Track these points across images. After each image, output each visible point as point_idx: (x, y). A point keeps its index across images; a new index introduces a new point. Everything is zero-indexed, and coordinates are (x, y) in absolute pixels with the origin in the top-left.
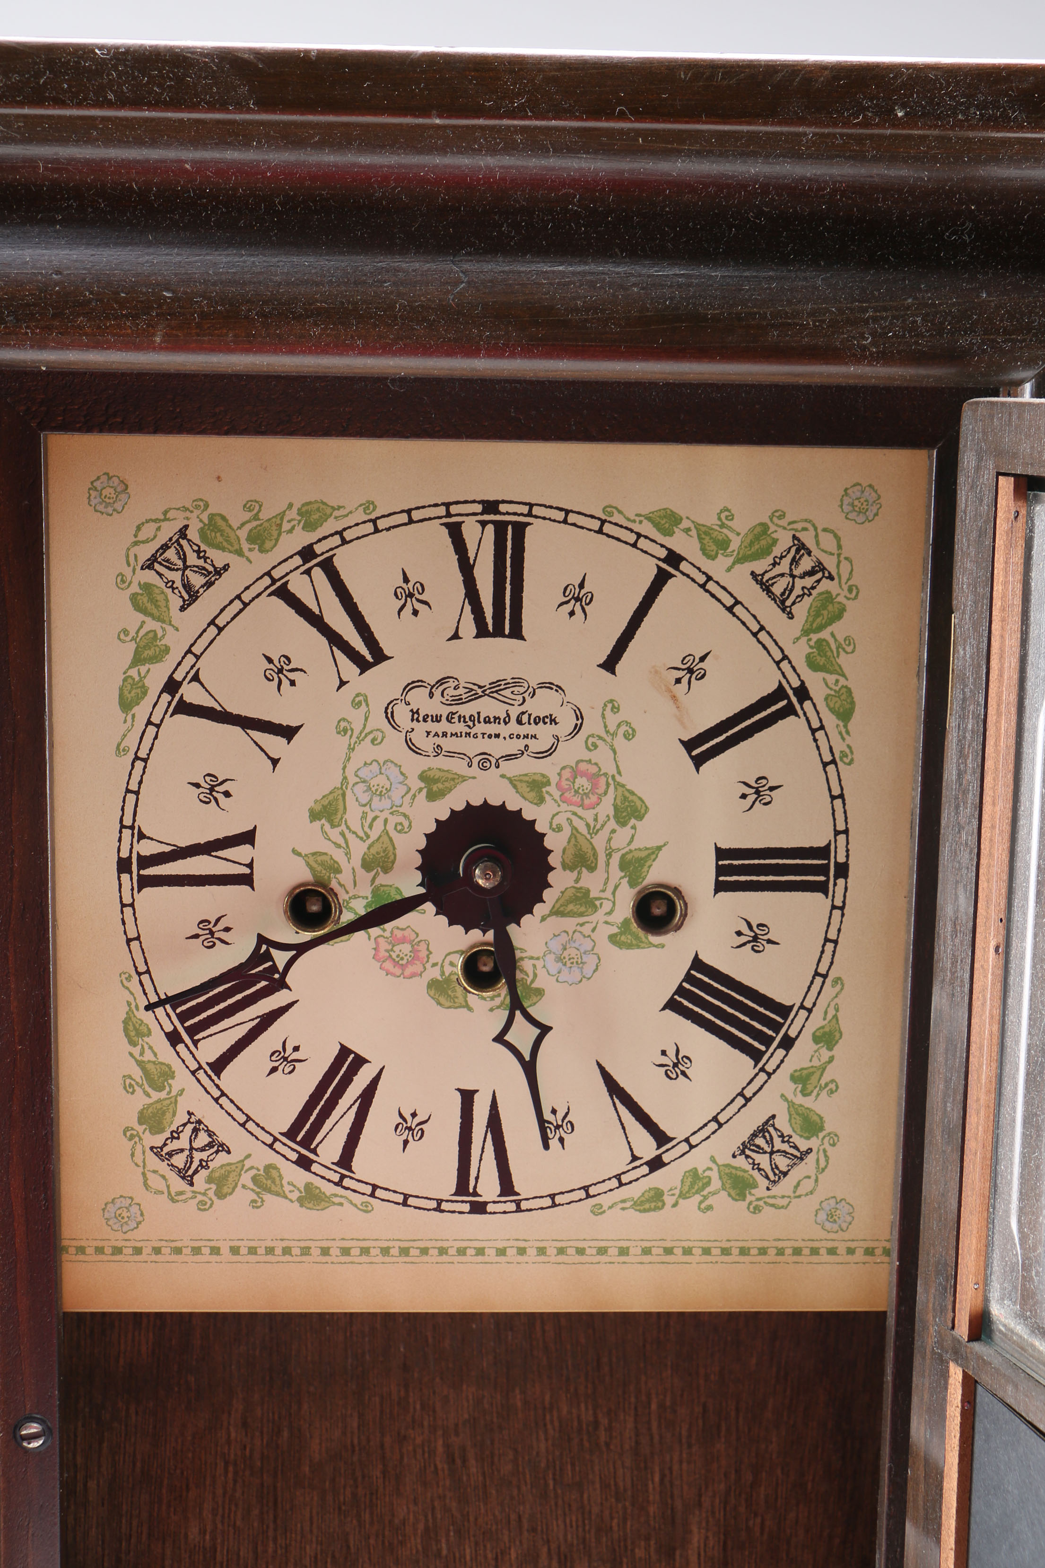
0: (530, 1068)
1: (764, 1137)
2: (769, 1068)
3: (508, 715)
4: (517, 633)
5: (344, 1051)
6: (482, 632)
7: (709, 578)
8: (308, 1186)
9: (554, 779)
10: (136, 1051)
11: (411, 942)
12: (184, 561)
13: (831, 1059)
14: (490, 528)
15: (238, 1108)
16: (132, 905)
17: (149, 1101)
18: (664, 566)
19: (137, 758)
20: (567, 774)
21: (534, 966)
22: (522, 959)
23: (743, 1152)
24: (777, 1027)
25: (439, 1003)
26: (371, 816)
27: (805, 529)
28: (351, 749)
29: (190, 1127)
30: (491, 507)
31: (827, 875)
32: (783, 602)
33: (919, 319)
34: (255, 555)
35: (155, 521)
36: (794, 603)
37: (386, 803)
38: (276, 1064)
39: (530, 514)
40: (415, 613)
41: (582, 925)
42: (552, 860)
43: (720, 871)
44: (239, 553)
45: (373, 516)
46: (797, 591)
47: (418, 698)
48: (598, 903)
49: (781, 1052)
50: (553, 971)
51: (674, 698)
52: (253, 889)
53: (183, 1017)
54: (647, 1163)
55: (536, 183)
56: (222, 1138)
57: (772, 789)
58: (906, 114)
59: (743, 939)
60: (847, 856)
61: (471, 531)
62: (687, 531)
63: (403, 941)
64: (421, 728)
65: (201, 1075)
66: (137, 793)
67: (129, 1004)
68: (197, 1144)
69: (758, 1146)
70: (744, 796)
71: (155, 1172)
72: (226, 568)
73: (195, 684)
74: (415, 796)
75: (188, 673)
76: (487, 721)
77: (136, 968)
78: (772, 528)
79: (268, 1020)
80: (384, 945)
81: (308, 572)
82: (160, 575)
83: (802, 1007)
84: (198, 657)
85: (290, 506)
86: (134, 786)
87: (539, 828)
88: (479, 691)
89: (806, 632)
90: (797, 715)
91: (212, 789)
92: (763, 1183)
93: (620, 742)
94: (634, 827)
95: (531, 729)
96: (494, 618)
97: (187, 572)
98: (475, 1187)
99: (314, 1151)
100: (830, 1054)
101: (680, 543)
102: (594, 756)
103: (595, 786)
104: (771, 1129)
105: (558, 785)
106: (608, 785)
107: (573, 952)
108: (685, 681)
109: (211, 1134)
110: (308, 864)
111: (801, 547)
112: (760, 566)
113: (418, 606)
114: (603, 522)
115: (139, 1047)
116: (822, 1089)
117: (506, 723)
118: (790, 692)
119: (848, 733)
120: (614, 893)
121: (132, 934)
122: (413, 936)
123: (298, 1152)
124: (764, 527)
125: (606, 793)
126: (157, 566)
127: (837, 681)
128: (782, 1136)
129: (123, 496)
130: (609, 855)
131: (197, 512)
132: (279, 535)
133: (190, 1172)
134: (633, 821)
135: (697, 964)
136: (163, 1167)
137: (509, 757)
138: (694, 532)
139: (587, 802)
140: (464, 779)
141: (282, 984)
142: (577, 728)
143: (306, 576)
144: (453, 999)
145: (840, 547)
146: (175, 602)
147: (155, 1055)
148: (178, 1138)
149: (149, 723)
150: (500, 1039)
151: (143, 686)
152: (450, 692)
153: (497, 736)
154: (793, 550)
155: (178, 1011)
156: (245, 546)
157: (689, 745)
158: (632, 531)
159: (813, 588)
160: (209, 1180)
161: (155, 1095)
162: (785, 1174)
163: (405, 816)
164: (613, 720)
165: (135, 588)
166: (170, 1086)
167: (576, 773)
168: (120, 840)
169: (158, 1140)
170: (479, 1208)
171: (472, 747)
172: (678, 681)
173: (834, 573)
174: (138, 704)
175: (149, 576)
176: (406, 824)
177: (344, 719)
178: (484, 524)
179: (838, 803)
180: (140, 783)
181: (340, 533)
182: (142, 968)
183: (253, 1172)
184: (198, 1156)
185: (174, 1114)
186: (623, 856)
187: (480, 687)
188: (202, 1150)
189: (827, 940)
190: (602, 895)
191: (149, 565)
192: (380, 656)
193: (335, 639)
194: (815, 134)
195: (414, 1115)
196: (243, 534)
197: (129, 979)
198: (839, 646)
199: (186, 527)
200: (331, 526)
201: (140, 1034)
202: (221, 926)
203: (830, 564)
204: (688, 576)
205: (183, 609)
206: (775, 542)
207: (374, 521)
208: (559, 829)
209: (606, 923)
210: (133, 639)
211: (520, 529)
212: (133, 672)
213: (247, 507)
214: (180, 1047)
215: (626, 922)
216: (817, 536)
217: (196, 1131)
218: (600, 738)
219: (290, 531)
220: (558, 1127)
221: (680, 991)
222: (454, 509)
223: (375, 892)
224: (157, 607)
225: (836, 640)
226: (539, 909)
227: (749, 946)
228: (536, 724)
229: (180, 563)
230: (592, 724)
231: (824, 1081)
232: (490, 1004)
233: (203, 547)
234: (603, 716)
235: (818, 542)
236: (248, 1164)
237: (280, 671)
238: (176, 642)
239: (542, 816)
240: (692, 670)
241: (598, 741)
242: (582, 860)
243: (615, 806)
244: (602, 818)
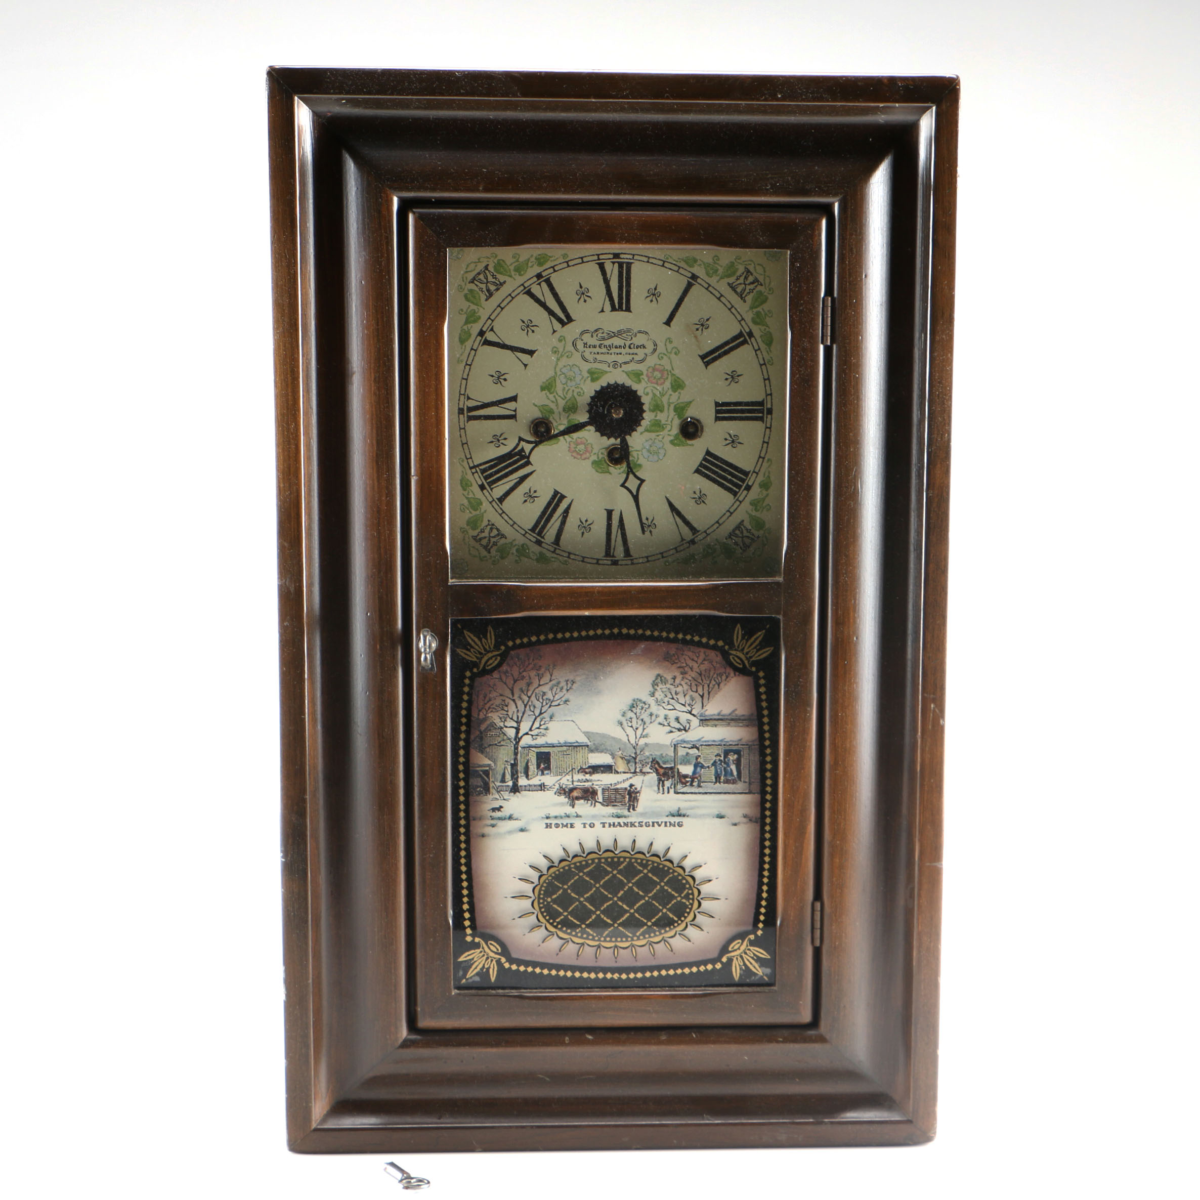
0: (636, 498)
1: (739, 530)
2: (741, 499)
3: (625, 345)
4: (628, 309)
5: (556, 493)
6: (613, 309)
7: (710, 285)
8: (541, 553)
9: (645, 373)
10: (466, 493)
11: (584, 444)
12: (487, 279)
13: (767, 495)
14: (616, 265)
15: (510, 518)
16: (464, 428)
17: (471, 515)
18: (690, 280)
19: (467, 364)
20: (650, 370)
21: (638, 455)
22: (632, 451)
23: (730, 537)
24: (743, 481)
25: (597, 471)
26: (567, 389)
27: (750, 264)
28: (558, 359)
29: (489, 527)
30: (616, 256)
31: (763, 413)
32: (741, 295)
33: (790, 178)
34: (517, 277)
35: (475, 262)
36: (746, 296)
37: (573, 383)
38: (526, 498)
39: (633, 259)
40: (585, 301)
41: (658, 436)
42: (645, 407)
43: (717, 412)
44: (511, 276)
45: (567, 260)
46: (747, 291)
47: (587, 337)
48: (665, 426)
49: (745, 492)
50: (646, 456)
51: (696, 337)
52: (516, 421)
53: (486, 478)
54: (688, 542)
55: (633, 123)
56: (503, 531)
57: (738, 376)
58: (782, 96)
59: (728, 442)
60: (772, 405)
61: (608, 266)
62: (700, 267)
63: (582, 443)
64: (588, 350)
65: (494, 503)
66: (467, 379)
67: (463, 472)
68: (492, 535)
69: (737, 534)
70: (727, 379)
71: (473, 547)
72: (505, 282)
73: (492, 332)
74: (585, 381)
75: (488, 328)
76: (616, 347)
77: (466, 456)
78: (736, 264)
79: (523, 479)
80: (573, 446)
81: (539, 284)
82: (477, 285)
83: (754, 472)
84: (493, 321)
85: (532, 256)
86: (465, 377)
87: (639, 393)
88: (613, 335)
89: (751, 308)
90: (748, 344)
91: (499, 378)
92: (740, 551)
93: (673, 356)
94: (680, 393)
95: (635, 351)
96: (619, 303)
97: (489, 284)
98: (613, 553)
99: (543, 538)
100: (767, 493)
101: (697, 270)
102: (662, 362)
103: (662, 376)
104: (742, 527)
105: (647, 376)
106: (668, 375)
107: (655, 449)
108: (700, 329)
109: (498, 530)
110: (540, 410)
111: (748, 271)
112: (732, 280)
113: (586, 298)
114: (664, 262)
115: (467, 491)
116: (764, 508)
117: (624, 348)
118: (745, 334)
119: (770, 351)
120: (671, 422)
121: (464, 441)
122: (585, 441)
123: (536, 538)
124: (732, 263)
125: (667, 378)
126: (475, 282)
127: (765, 329)
128: (747, 530)
129: (462, 253)
130: (669, 406)
131: (492, 259)
132: (527, 268)
133: (489, 547)
134: (679, 390)
135: (708, 453)
136: (477, 545)
137: (625, 363)
138: (703, 266)
139: (659, 382)
140: (606, 372)
141: (528, 463)
142: (655, 350)
143: (539, 286)
144: (603, 469)
145: (765, 272)
146: (483, 297)
147: (474, 495)
148: (484, 532)
149: (472, 349)
150: (623, 485)
151: (470, 333)
152: (600, 335)
153: (621, 354)
154: (745, 274)
155: (484, 475)
156: (513, 273)
157: (703, 357)
158: (676, 265)
159: (754, 289)
160: (498, 551)
161: (474, 513)
162: (749, 547)
163: (581, 388)
164: (670, 346)
165: (466, 291)
166: (480, 508)
167: (654, 369)
168: (459, 400)
169: (475, 533)
170: (615, 563)
171: (610, 358)
172: (697, 329)
173: (763, 283)
174: (467, 341)
175: (472, 286)
176: (582, 392)
177: (556, 347)
178: (614, 263)
179: (767, 382)
180: (468, 375)
181: (553, 267)
182: (468, 456)
183: (517, 547)
184: (493, 540)
185: (482, 521)
186: (675, 406)
187: (613, 333)
188: (494, 537)
189: (764, 442)
190: (667, 423)
191: (472, 282)
192: (570, 319)
193: (551, 313)
194: (745, 104)
195: (586, 521)
196: (512, 268)
197: (463, 461)
198: (766, 314)
199: (488, 265)
200: (549, 264)
201: (468, 485)
202: (503, 437)
203: (761, 279)
204: (700, 284)
205: (486, 300)
206: (737, 270)
207: (567, 262)
208: (647, 394)
209: (669, 435)
210: (465, 313)
211: (629, 265)
212: (466, 327)
213: (514, 257)
214: (485, 491)
215: (677, 435)
216: (755, 267)
217: (491, 529)
218: (664, 354)
219: (532, 267)
220: (649, 526)
221: (701, 465)
222: (601, 257)
223: (569, 422)
224: (476, 299)
225: (764, 311)
226: (639, 429)
227: (730, 445)
228: (637, 348)
229: (485, 281)
230: (661, 348)
231: (764, 505)
232: (619, 471)
233: (495, 274)
234: (666, 345)
235: (755, 270)
236: (514, 544)
237: (528, 326)
238: (484, 314)
239: (640, 388)
240: (703, 325)
241: (662, 355)
242: (657, 408)
243: (671, 384)
244: (665, 389)
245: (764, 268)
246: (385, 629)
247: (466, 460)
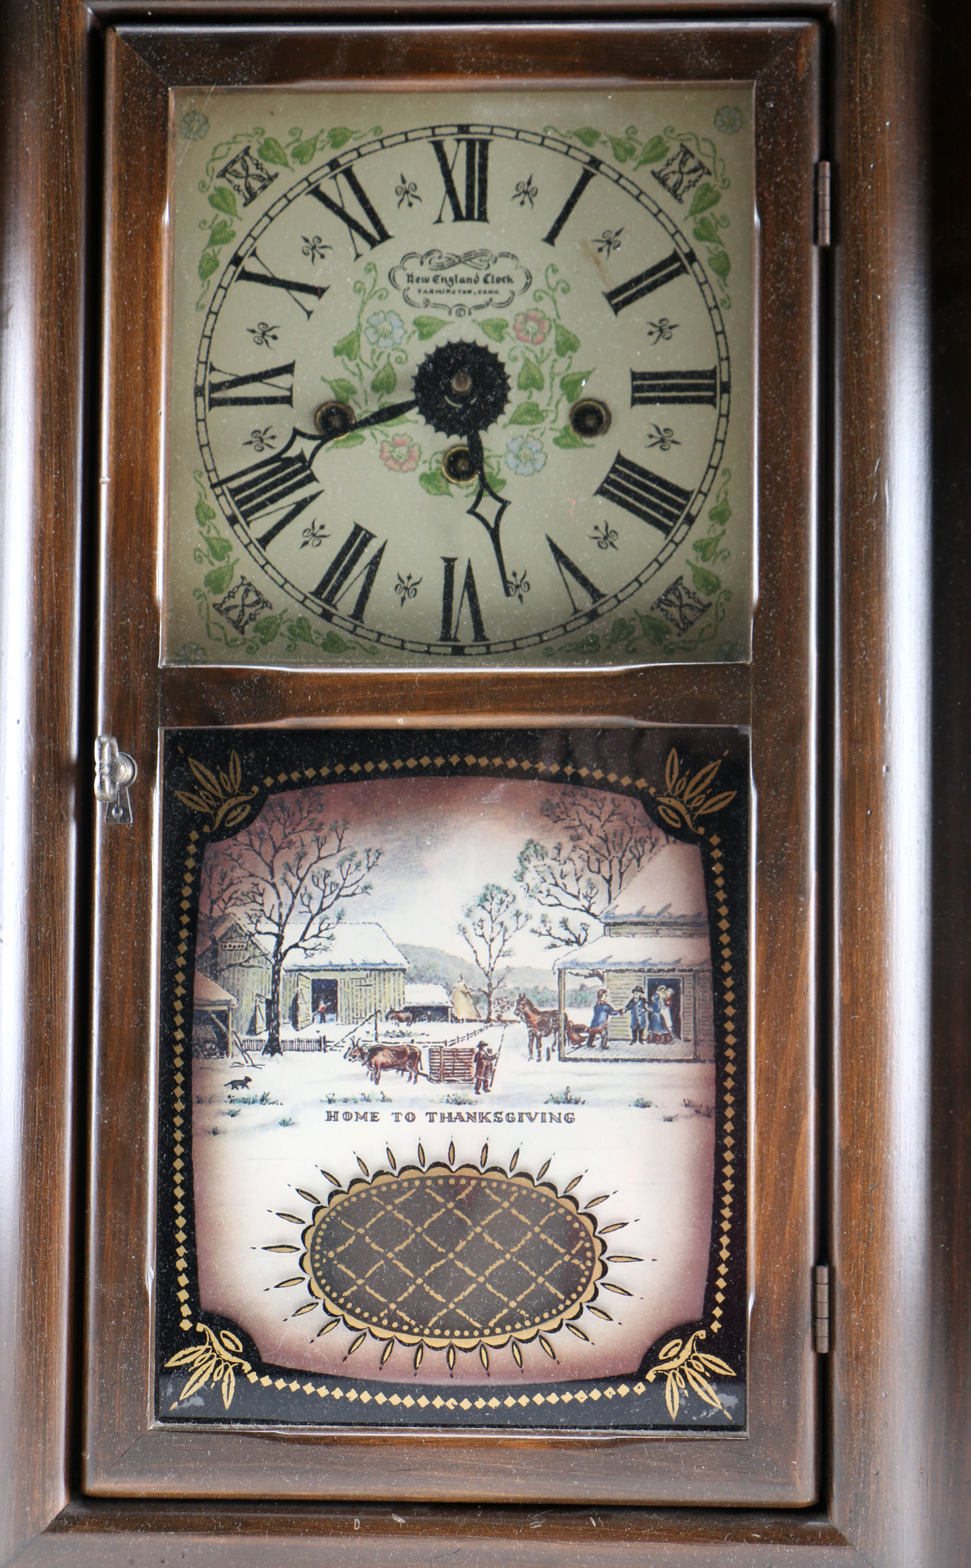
0: (494, 534)
1: (675, 594)
2: (677, 539)
3: (477, 277)
4: (483, 217)
5: (358, 529)
6: (458, 217)
7: (621, 176)
8: (330, 634)
9: (511, 323)
10: (204, 530)
11: (406, 443)
12: (247, 171)
13: (724, 532)
14: (463, 145)
15: (279, 573)
16: (204, 420)
17: (212, 568)
18: (588, 168)
19: (210, 312)
20: (520, 318)
21: (499, 463)
22: (489, 457)
23: (658, 606)
24: (681, 507)
25: (428, 491)
26: (378, 352)
27: (689, 140)
28: (364, 303)
29: (242, 588)
30: (463, 129)
31: (715, 391)
32: (675, 191)
34: (297, 166)
35: (227, 143)
36: (683, 192)
37: (389, 342)
38: (307, 539)
39: (491, 133)
40: (410, 205)
41: (533, 430)
42: (511, 382)
43: (636, 389)
44: (286, 165)
45: (380, 137)
46: (685, 183)
47: (413, 266)
48: (544, 414)
49: (685, 528)
50: (512, 466)
51: (598, 263)
52: (292, 406)
53: (240, 504)
54: (586, 615)
56: (266, 596)
57: (671, 327)
59: (654, 440)
60: (729, 377)
61: (449, 146)
62: (604, 142)
63: (402, 444)
64: (414, 287)
65: (252, 548)
66: (210, 338)
67: (200, 494)
68: (248, 601)
69: (671, 601)
70: (651, 333)
71: (216, 623)
72: (276, 175)
73: (253, 259)
74: (409, 337)
75: (248, 251)
76: (462, 281)
77: (205, 465)
78: (665, 139)
79: (300, 506)
80: (387, 450)
81: (335, 177)
82: (230, 181)
83: (700, 492)
84: (255, 239)
85: (322, 131)
86: (207, 333)
87: (501, 358)
88: (456, 260)
89: (692, 213)
90: (688, 274)
91: (264, 334)
92: (675, 630)
93: (558, 296)
94: (570, 357)
95: (493, 287)
96: (466, 208)
97: (250, 179)
98: (456, 633)
99: (335, 606)
100: (722, 528)
101: (601, 151)
102: (540, 305)
103: (541, 328)
104: (680, 588)
105: (515, 328)
106: (550, 326)
107: (528, 453)
108: (605, 249)
109: (258, 593)
110: (332, 388)
111: (687, 152)
112: (657, 166)
113: (413, 200)
114: (544, 138)
115: (206, 528)
116: (717, 556)
117: (475, 282)
119: (726, 285)
120: (556, 407)
121: (204, 441)
122: (409, 441)
123: (323, 608)
124: (660, 140)
125: (549, 331)
127: (716, 248)
128: (688, 593)
129: (205, 127)
130: (553, 379)
131: (256, 137)
132: (314, 152)
133: (242, 624)
134: (569, 353)
135: (620, 460)
136: (223, 620)
137: (479, 307)
138: (609, 144)
139: (536, 339)
140: (445, 323)
141: (311, 478)
142: (528, 285)
143: (333, 181)
144: (438, 488)
145: (715, 151)
146: (240, 200)
147: (218, 533)
148: (234, 596)
149: (220, 286)
150: (472, 512)
151: (217, 262)
152: (436, 261)
153: (470, 292)
154: (681, 155)
155: (236, 498)
157: (610, 296)
158: (564, 143)
159: (696, 181)
160: (256, 629)
161: (217, 564)
162: (692, 623)
163: (403, 351)
164: (553, 279)
165: (212, 191)
166: (229, 557)
167: (527, 318)
168: (197, 373)
169: (219, 599)
170: (458, 651)
171: (451, 300)
172: (600, 250)
173: (711, 169)
174: (212, 274)
175: (222, 183)
176: (404, 357)
177: (359, 282)
178: (459, 141)
179: (721, 338)
180: (212, 330)
181: (357, 150)
182: (210, 467)
183: (289, 623)
184: (248, 611)
185: (231, 578)
186: (562, 381)
187: (457, 257)
188: (250, 606)
189: (716, 441)
190: (548, 408)
192: (385, 236)
193: (353, 224)
195: (409, 578)
196: (289, 151)
197: (201, 474)
198: (717, 222)
199: (249, 148)
200: (351, 144)
201: (208, 517)
202: (269, 434)
203: (708, 163)
204: (605, 175)
205: (245, 205)
206: (667, 149)
207: (381, 141)
208: (515, 359)
209: (551, 429)
210: (210, 227)
211: (485, 144)
212: (210, 251)
214: (237, 527)
215: (566, 428)
216: (698, 144)
217: (247, 592)
218: (544, 292)
219: (322, 149)
220: (517, 587)
221: (608, 481)
222: (437, 131)
223: (380, 404)
224: (227, 204)
225: (714, 218)
226: (502, 419)
227: (658, 446)
228: (497, 282)
229: (244, 173)
230: (538, 282)
231: (718, 550)
232: (465, 492)
233: (260, 161)
234: (546, 277)
235: (699, 148)
236: (285, 617)
237: (314, 248)
238: (240, 229)
239: (501, 350)
240: (610, 242)
241: (543, 295)
242: (533, 382)
243: (557, 342)
244: (546, 351)
245: (713, 145)
246: (47, 747)
247: (206, 475)
